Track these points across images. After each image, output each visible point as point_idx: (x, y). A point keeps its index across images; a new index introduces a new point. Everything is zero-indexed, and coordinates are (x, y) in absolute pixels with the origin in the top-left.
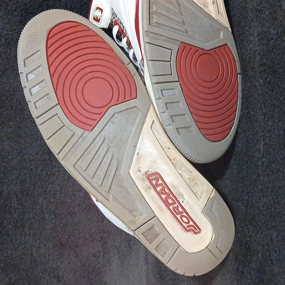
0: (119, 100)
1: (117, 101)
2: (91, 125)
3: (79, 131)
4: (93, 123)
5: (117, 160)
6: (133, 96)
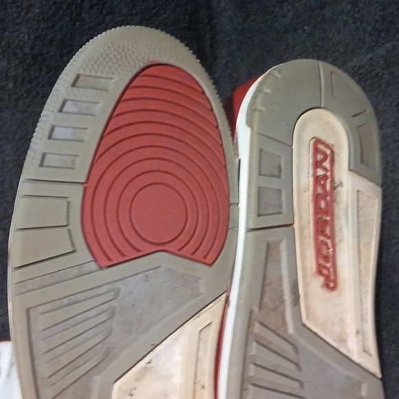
0: (185, 249)
1: (180, 250)
2: (110, 259)
3: (83, 254)
4: (116, 258)
5: (108, 349)
6: (208, 260)
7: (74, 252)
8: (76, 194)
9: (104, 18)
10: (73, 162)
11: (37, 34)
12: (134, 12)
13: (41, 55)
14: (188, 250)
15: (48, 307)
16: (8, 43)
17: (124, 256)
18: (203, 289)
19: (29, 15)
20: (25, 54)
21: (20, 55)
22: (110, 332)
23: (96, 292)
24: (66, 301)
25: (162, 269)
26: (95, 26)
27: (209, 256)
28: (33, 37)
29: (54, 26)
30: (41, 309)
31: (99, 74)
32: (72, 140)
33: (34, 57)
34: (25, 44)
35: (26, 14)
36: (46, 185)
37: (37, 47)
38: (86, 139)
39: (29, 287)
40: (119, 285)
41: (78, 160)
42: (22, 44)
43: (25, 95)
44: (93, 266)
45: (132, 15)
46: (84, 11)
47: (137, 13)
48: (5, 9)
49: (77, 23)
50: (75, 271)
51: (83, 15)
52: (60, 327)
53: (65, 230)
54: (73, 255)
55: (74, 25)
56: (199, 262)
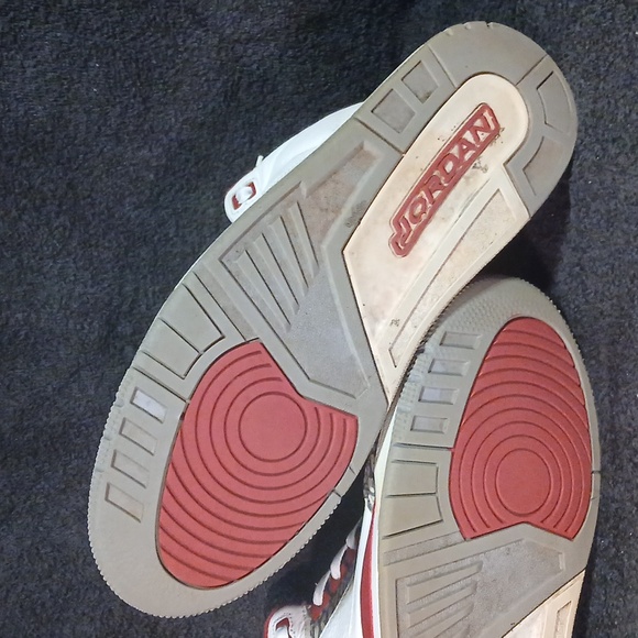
0: (547, 521)
1: (542, 522)
2: (475, 531)
3: (450, 524)
4: (480, 529)
5: (469, 627)
6: (570, 534)
7: (441, 521)
8: (444, 460)
9: (265, 97)
10: (441, 426)
11: (185, 116)
12: (301, 90)
13: (190, 140)
14: (549, 522)
15: (414, 579)
16: (151, 127)
17: (488, 527)
18: (562, 565)
19: (178, 94)
20: (172, 140)
21: (165, 141)
22: (472, 608)
23: (460, 564)
24: (431, 573)
25: (524, 542)
26: (254, 107)
27: (570, 530)
28: (181, 120)
29: (205, 107)
30: (408, 580)
31: (466, 331)
32: (439, 402)
33: (182, 144)
34: (171, 127)
35: (174, 92)
36: (417, 450)
37: (184, 132)
38: (453, 401)
39: (398, 557)
40: (482, 557)
41: (446, 424)
42: (167, 127)
43: (168, 188)
44: (458, 537)
45: (298, 93)
46: (241, 89)
47: (304, 91)
48: (150, 85)
49: (232, 104)
50: (441, 542)
51: (240, 94)
52: (425, 601)
53: (433, 497)
54: (440, 524)
55: (229, 105)
56: (561, 535)
